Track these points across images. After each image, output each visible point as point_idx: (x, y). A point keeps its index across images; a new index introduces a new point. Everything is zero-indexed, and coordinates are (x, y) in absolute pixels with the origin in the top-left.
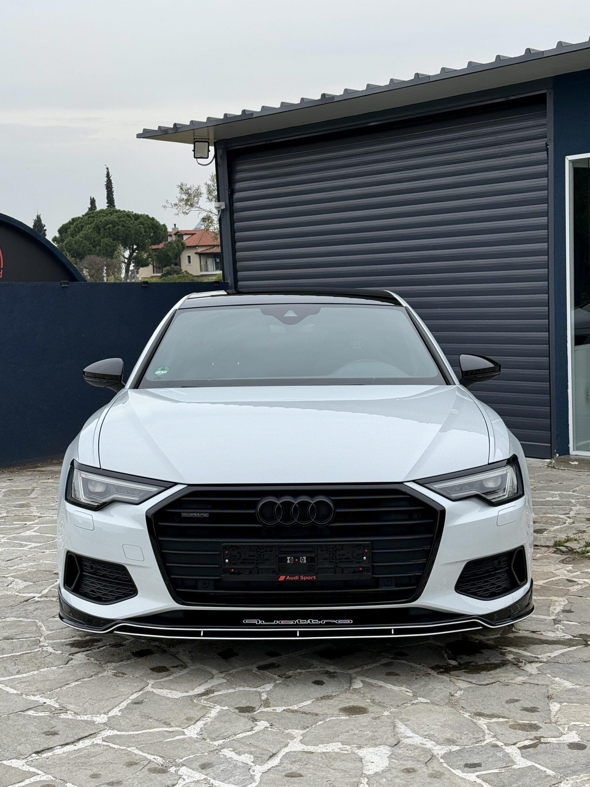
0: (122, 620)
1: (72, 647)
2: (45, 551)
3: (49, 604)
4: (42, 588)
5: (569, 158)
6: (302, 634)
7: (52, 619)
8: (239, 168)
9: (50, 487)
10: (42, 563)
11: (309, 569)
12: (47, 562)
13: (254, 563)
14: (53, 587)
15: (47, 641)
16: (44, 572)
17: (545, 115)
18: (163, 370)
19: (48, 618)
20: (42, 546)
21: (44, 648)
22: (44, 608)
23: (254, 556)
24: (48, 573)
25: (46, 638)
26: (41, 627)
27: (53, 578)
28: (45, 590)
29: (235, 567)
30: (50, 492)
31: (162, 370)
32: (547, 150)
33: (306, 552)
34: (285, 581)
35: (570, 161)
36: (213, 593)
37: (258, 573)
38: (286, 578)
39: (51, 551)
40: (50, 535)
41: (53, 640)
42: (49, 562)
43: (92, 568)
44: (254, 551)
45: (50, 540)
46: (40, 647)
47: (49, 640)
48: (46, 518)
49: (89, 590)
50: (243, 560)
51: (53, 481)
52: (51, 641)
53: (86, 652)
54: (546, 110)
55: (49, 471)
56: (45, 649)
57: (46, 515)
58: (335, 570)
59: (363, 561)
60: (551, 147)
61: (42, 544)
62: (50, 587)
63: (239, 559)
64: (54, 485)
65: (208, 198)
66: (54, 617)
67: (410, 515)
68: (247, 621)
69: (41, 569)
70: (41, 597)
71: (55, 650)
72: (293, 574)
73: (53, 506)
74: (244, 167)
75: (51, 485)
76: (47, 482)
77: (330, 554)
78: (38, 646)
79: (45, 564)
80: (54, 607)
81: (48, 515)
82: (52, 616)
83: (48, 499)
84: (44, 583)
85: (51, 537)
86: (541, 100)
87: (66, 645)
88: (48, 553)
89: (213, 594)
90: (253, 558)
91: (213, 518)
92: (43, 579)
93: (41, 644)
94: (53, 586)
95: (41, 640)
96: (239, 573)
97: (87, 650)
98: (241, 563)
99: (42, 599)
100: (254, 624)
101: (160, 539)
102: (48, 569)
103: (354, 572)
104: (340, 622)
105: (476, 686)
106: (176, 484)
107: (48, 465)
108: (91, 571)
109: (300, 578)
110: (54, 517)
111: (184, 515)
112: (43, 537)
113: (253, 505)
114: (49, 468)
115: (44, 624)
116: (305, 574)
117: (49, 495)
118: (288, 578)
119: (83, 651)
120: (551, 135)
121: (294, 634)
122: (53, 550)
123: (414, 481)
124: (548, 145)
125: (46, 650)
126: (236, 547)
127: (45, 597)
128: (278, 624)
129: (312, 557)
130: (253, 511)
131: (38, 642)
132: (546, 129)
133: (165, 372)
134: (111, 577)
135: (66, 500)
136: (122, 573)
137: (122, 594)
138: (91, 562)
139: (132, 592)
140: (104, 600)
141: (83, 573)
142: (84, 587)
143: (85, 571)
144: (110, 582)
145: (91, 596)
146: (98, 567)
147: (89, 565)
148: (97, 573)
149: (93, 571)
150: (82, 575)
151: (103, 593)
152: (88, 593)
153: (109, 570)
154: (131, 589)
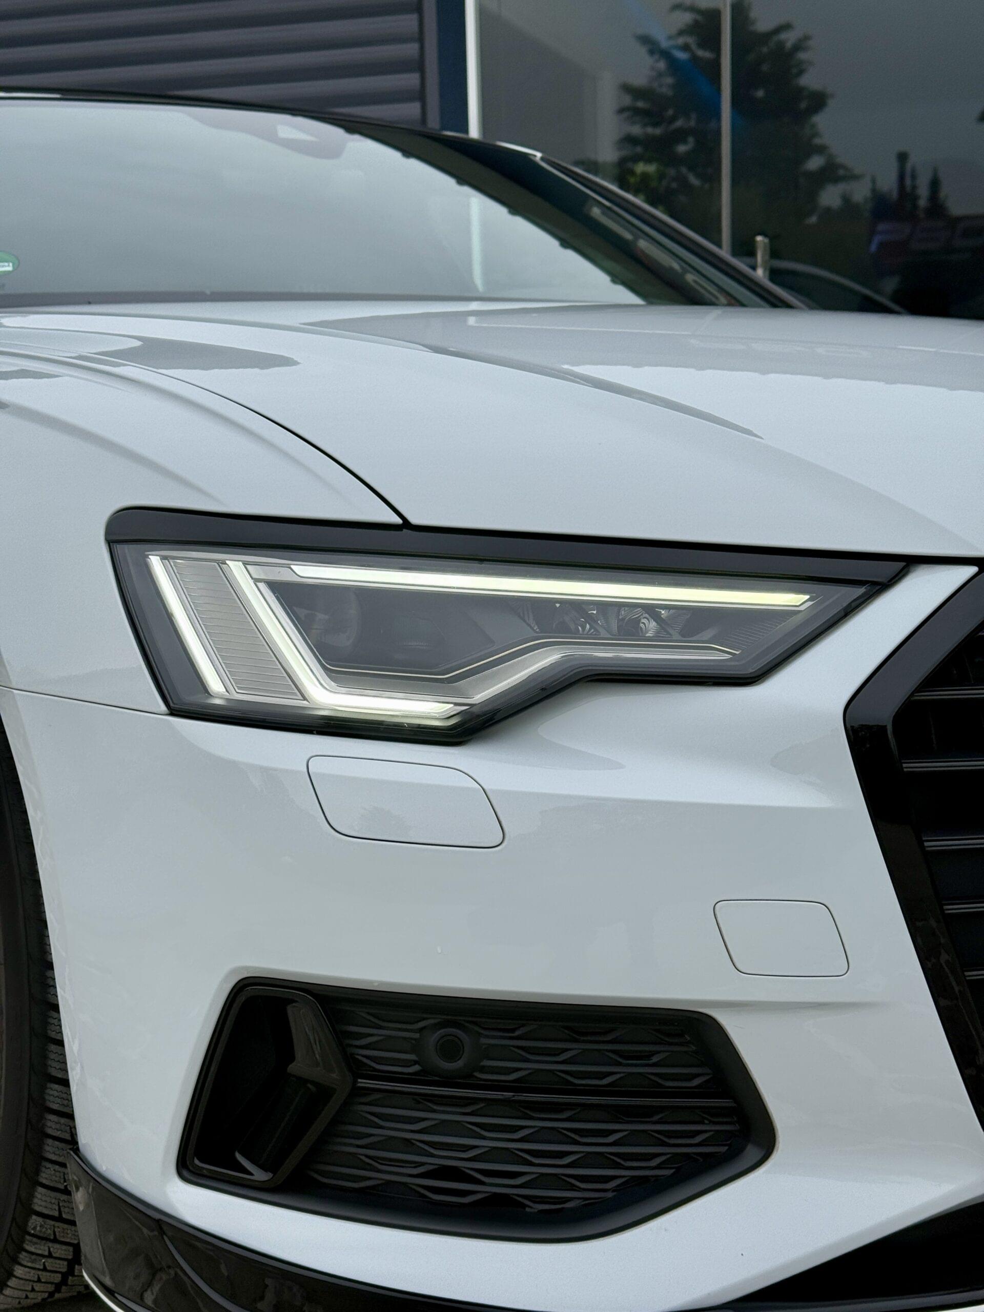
43: (442, 1050)
49: (409, 1169)
101: (929, 845)
106: (913, 562)
134: (583, 1082)
135: (174, 712)
136: (658, 1052)
137: (658, 1167)
138: (432, 1021)
139: (723, 1149)
140: (536, 1211)
141: (363, 1083)
142: (363, 1158)
143: (379, 1071)
144: (573, 1112)
145: (431, 1198)
146: (484, 1041)
147: (417, 1036)
148: (477, 1074)
149: (460, 1064)
150: (357, 1092)
151: (523, 1177)
152: (405, 1184)
153: (567, 1050)
154: (718, 1131)
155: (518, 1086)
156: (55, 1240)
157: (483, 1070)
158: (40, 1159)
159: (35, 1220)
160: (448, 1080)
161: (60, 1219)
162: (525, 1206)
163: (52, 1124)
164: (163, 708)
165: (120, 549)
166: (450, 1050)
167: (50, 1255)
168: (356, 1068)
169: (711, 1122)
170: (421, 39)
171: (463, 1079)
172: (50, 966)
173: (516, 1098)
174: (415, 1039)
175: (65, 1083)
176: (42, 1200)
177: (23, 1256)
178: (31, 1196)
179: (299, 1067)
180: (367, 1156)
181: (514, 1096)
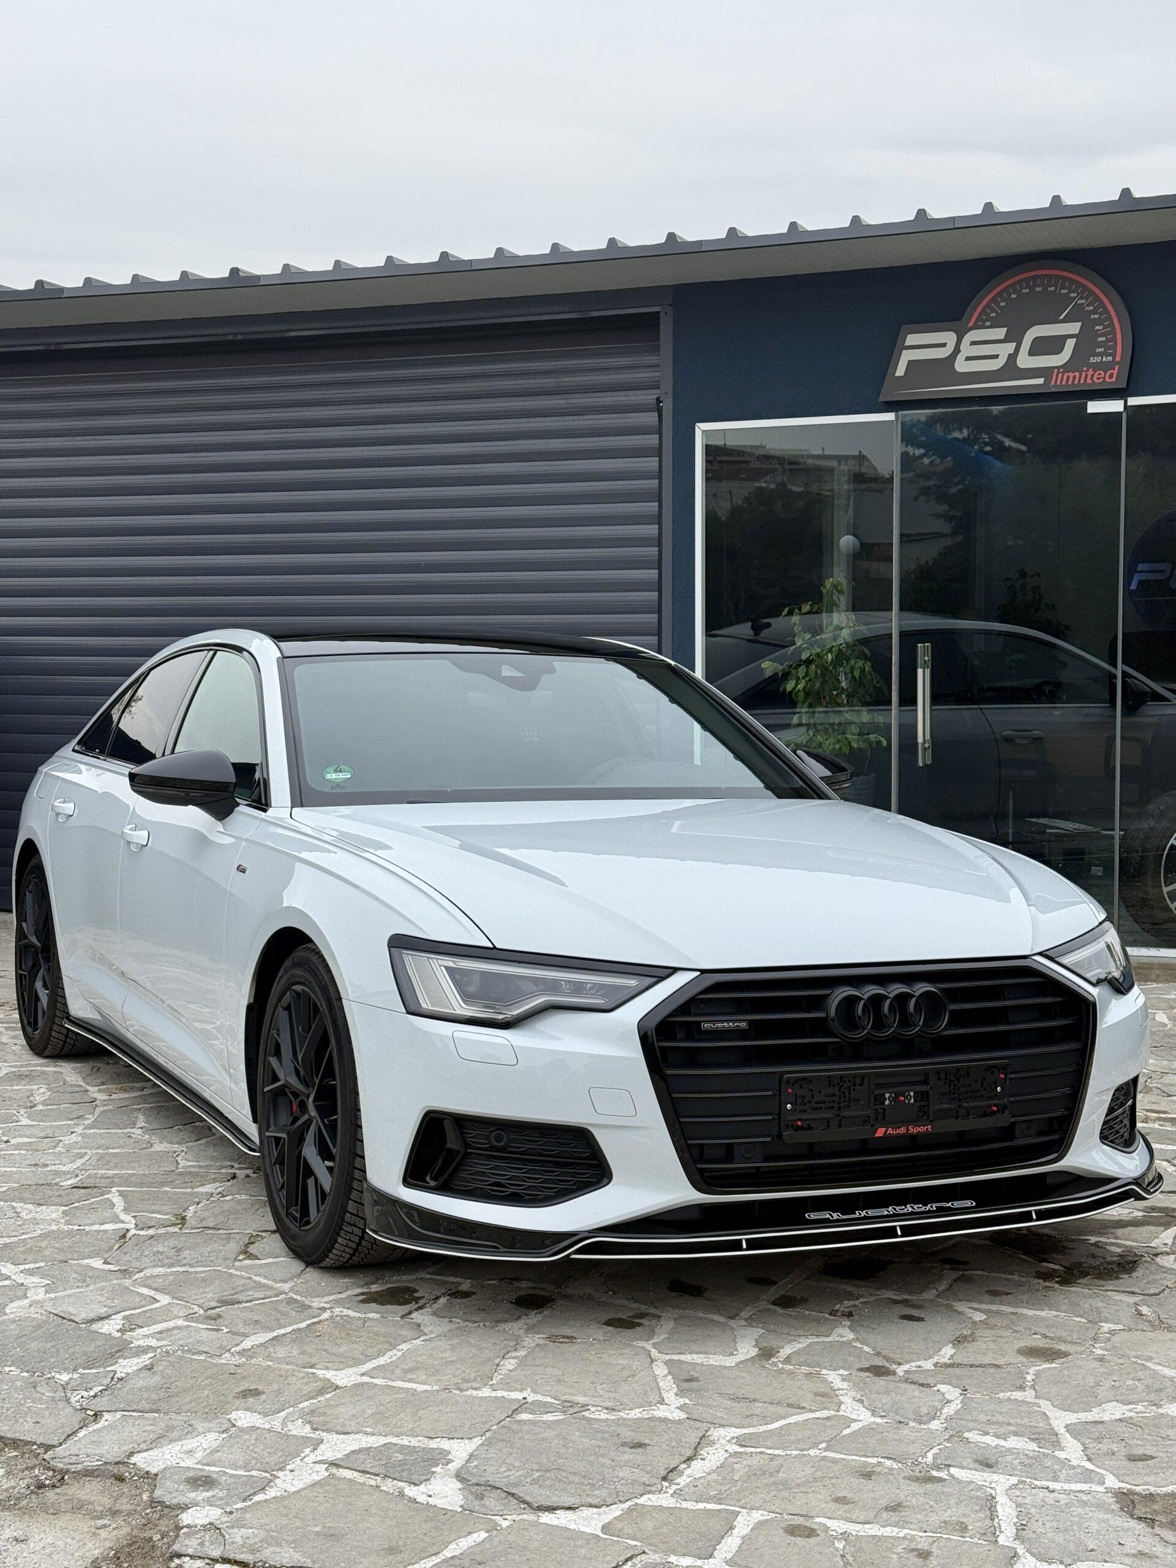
0: (589, 1232)
5: (701, 427)
6: (907, 1231)
11: (922, 1113)
13: (833, 1107)
17: (656, 350)
21: (330, 1311)
23: (835, 1095)
29: (804, 1116)
32: (660, 411)
33: (913, 1083)
34: (885, 1137)
35: (703, 431)
36: (753, 1168)
37: (840, 1126)
38: (886, 1131)
44: (834, 1086)
49: (484, 1183)
50: (817, 1103)
54: (658, 339)
56: (335, 1313)
58: (958, 1112)
59: (997, 1094)
60: (667, 406)
63: (810, 1102)
67: (1044, 1012)
68: (813, 1216)
72: (895, 1124)
77: (950, 1085)
86: (650, 323)
89: (754, 1170)
90: (832, 1098)
91: (757, 1030)
96: (810, 1128)
98: (813, 1109)
100: (827, 1220)
101: (666, 1072)
103: (985, 1115)
104: (957, 1204)
105: (1144, 1297)
106: (675, 970)
108: (496, 1144)
109: (908, 1130)
111: (706, 1026)
113: (818, 1003)
116: (916, 1122)
118: (890, 1131)
120: (668, 384)
121: (891, 1232)
123: (1041, 954)
124: (661, 402)
126: (809, 1080)
128: (865, 1218)
129: (923, 1092)
130: (822, 1015)
132: (658, 374)
134: (546, 1153)
135: (408, 1013)
136: (573, 1143)
137: (571, 1185)
138: (493, 1128)
139: (595, 1180)
140: (527, 1198)
141: (469, 1150)
142: (468, 1179)
143: (475, 1146)
144: (542, 1164)
145: (492, 1194)
146: (511, 1136)
148: (508, 1148)
149: (502, 1144)
150: (466, 1154)
151: (523, 1186)
153: (540, 1140)
154: (593, 1173)
155: (522, 1153)
156: (355, 1226)
157: (511, 1147)
158: (351, 1188)
159: (348, 1215)
160: (498, 1150)
161: (357, 1216)
162: (524, 1196)
163: (357, 1174)
164: (405, 1011)
165: (392, 949)
166: (499, 1139)
167: (352, 1233)
168: (467, 1145)
169: (591, 1170)
170: (660, 478)
171: (504, 1149)
172: (359, 1110)
173: (522, 1157)
174: (487, 1135)
175: (363, 1157)
176: (351, 1207)
177: (342, 1233)
178: (347, 1204)
179: (449, 1145)
180: (470, 1178)
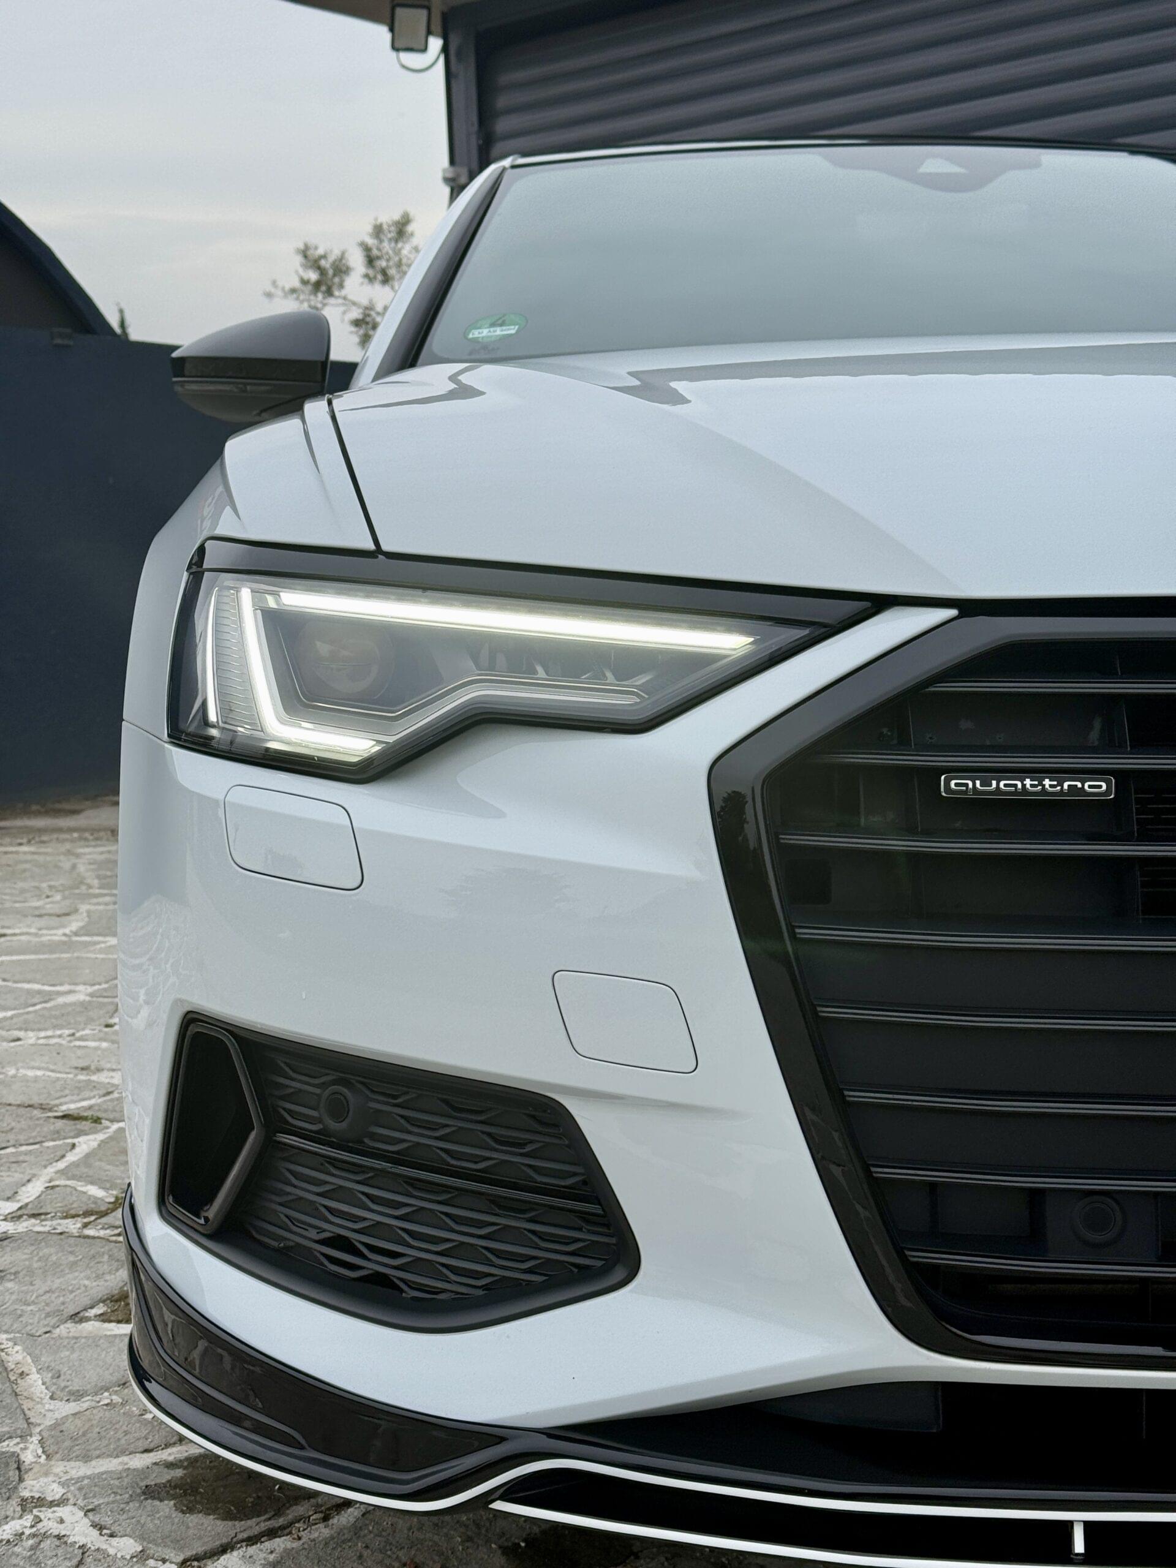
0: (544, 1435)
1: (190, 1510)
2: (21, 1034)
3: (48, 1251)
4: (17, 1176)
7: (68, 1329)
8: (504, 79)
9: (26, 862)
10: (14, 1076)
12: (31, 1073)
14: (62, 1173)
15: (59, 1467)
16: (22, 1111)
18: (501, 325)
19: (53, 1321)
20: (11, 1018)
21: (45, 1514)
22: (31, 1272)
24: (36, 1113)
25: (51, 1450)
26: (22, 1375)
27: (57, 1135)
28: (30, 1186)
30: (27, 874)
31: (493, 325)
39: (42, 1034)
40: (36, 987)
41: (86, 1458)
42: (39, 1073)
43: (338, 1110)
45: (35, 1000)
46: (26, 1505)
47: (66, 1458)
48: (18, 938)
49: (313, 1234)
51: (32, 849)
52: (79, 1470)
53: (268, 1545)
55: (21, 828)
56: (49, 1519)
57: (17, 931)
61: (9, 1014)
62: (51, 1170)
64: (36, 857)
65: (366, 276)
66: (77, 1317)
69: (11, 1100)
70: (15, 1217)
71: (100, 1528)
73: (37, 908)
74: (520, 75)
75: (29, 857)
76: (17, 853)
78: (13, 1506)
79: (25, 1080)
80: (73, 1265)
81: (25, 930)
82: (71, 1309)
83: (23, 891)
84: (26, 1153)
85: (39, 992)
87: (151, 1493)
88: (32, 1041)
91: (1147, 805)
92: (22, 1138)
93: (31, 1487)
94: (61, 1165)
95: (28, 1457)
97: (272, 1534)
99: (23, 1226)
101: (803, 932)
102: (36, 1100)
106: (881, 603)
107: (15, 815)
108: (333, 1125)
110: (42, 935)
111: (957, 785)
112: (12, 991)
114: (19, 823)
115: (36, 1360)
117: (25, 880)
119: (252, 1541)
122: (50, 1033)
125: (56, 1529)
127: (34, 1216)
131: (13, 1474)
133: (512, 330)
134: (458, 1163)
135: (169, 739)
136: (531, 1142)
137: (529, 1271)
138: (330, 1078)
139: (599, 1263)
140: (409, 1296)
141: (281, 1136)
142: (282, 1216)
143: (295, 1126)
144: (450, 1196)
145: (326, 1267)
146: (372, 1105)
147: (318, 1091)
148: (366, 1140)
149: (344, 1125)
150: (277, 1146)
151: (401, 1258)
152: (310, 1249)
153: (447, 1126)
154: (593, 1241)
155: (397, 1159)
157: (371, 1136)
160: (340, 1143)
162: (402, 1291)
164: (166, 736)
168: (277, 1120)
169: (589, 1231)
171: (351, 1143)
173: (393, 1170)
174: (317, 1095)
180: (287, 1216)
181: (391, 1168)
